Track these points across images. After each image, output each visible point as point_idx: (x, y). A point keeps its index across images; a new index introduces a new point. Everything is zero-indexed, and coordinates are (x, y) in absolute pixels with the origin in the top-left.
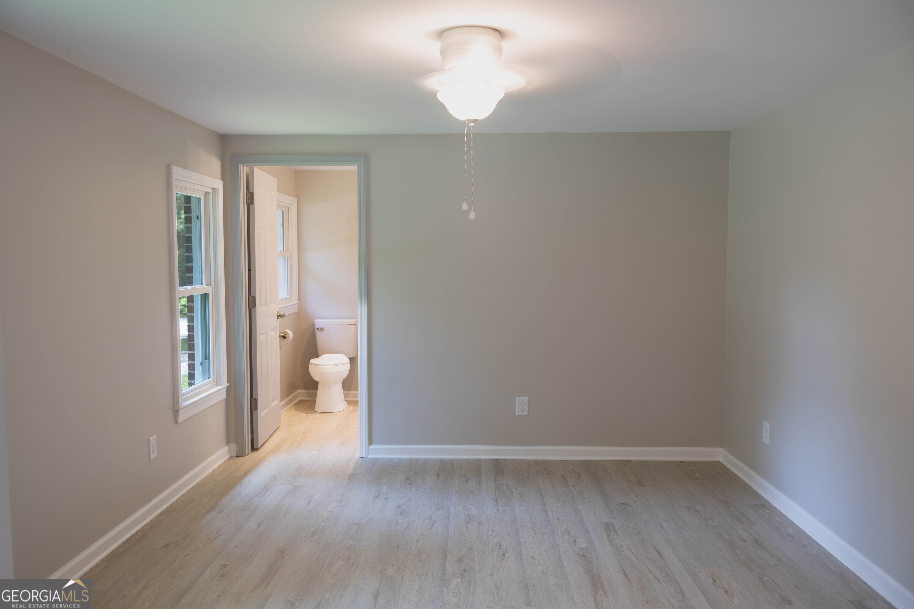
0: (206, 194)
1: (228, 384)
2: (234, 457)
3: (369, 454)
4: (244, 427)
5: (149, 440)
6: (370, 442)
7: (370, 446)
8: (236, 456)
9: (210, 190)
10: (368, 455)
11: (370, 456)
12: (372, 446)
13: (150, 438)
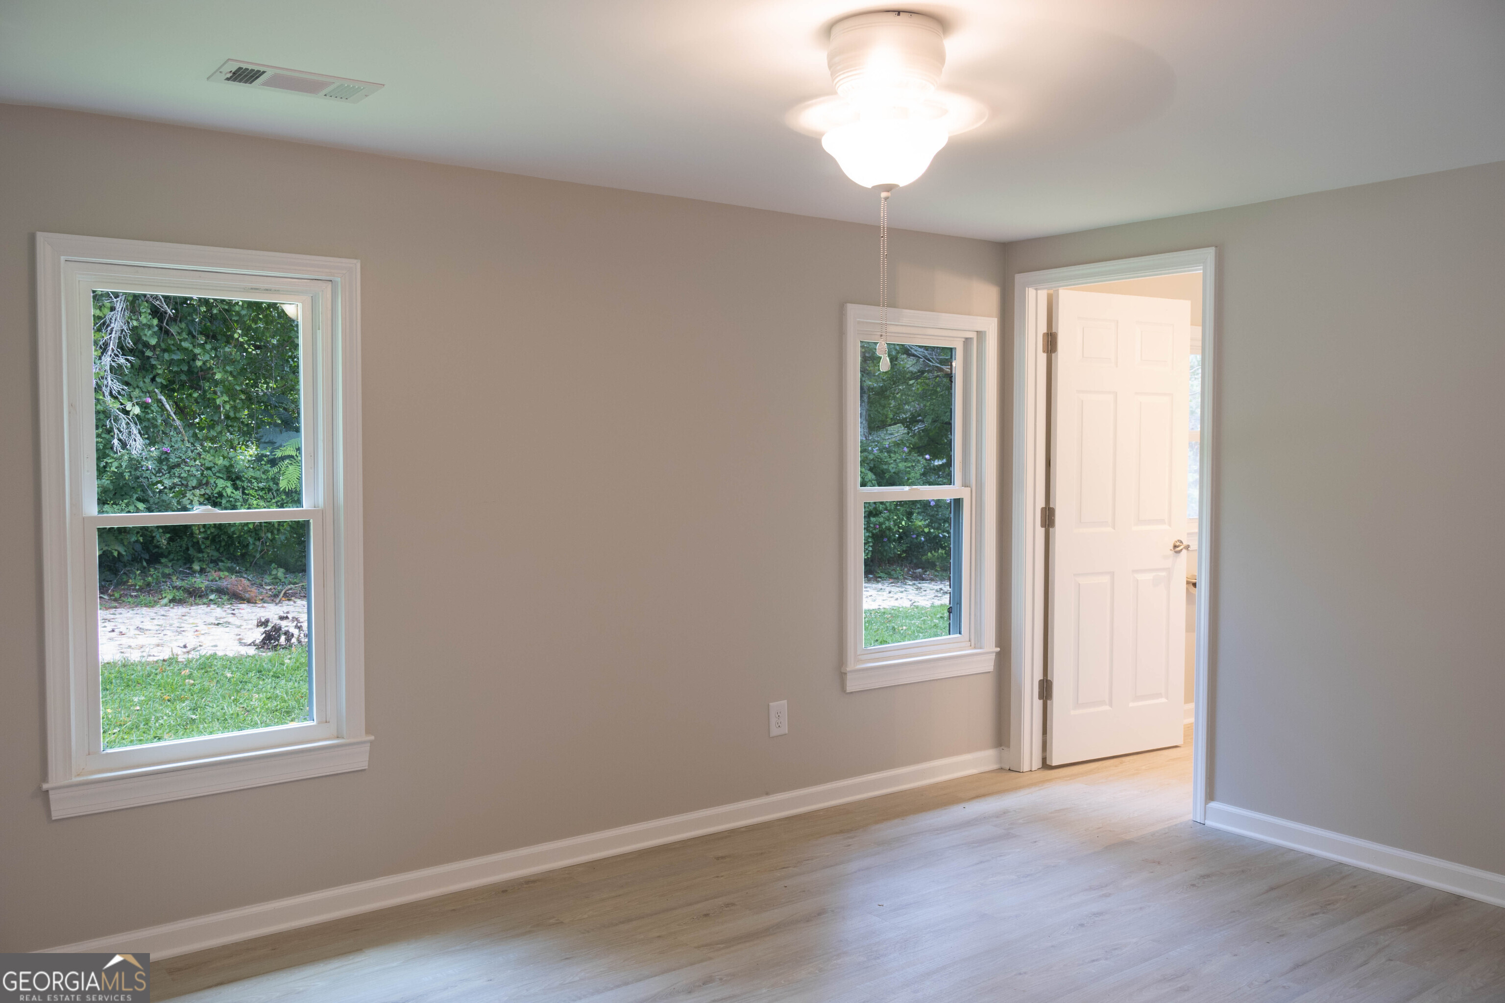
0: (967, 341)
1: (998, 649)
2: (1005, 770)
3: (1206, 817)
4: (1021, 721)
5: (769, 705)
6: (1210, 795)
7: (1210, 802)
8: (1009, 769)
9: (973, 335)
10: (1205, 819)
11: (1209, 823)
12: (1213, 805)
13: (771, 704)
